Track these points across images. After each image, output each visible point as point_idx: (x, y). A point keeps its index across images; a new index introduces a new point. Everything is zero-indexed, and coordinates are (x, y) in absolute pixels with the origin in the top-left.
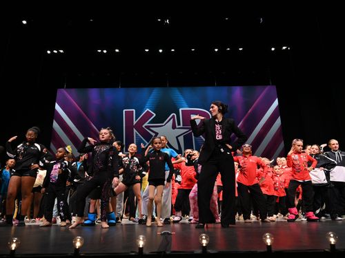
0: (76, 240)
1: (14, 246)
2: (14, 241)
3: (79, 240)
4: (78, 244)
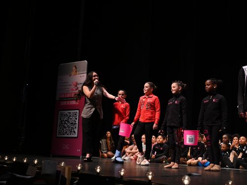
2: (230, 183)
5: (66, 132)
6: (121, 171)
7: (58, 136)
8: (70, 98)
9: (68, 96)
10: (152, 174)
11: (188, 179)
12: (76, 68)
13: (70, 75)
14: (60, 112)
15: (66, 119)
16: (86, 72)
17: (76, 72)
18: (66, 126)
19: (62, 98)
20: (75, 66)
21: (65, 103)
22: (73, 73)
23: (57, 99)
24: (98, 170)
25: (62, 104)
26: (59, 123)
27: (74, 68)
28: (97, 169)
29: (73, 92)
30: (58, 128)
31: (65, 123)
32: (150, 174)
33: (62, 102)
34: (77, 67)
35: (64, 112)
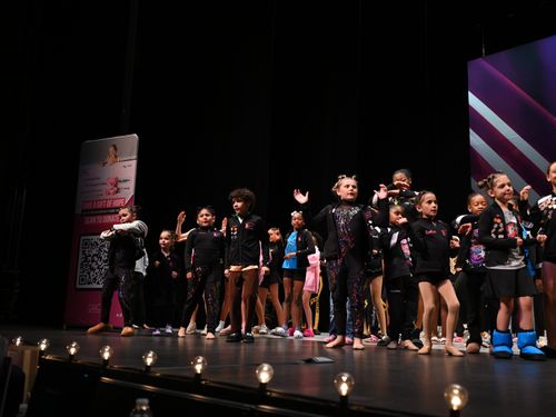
0: (451, 391)
1: (344, 389)
2: (344, 379)
3: (456, 392)
4: (456, 402)
5: (95, 279)
6: (146, 357)
7: (78, 286)
8: (103, 209)
9: (100, 205)
10: (203, 362)
11: (269, 370)
12: (116, 149)
13: (104, 164)
14: (83, 238)
15: (94, 252)
16: (135, 157)
17: (116, 157)
18: (94, 265)
19: (87, 210)
20: (115, 146)
21: (93, 220)
22: (110, 160)
23: (78, 211)
24: (106, 355)
25: (87, 222)
26: (80, 261)
27: (112, 149)
28: (104, 351)
29: (108, 197)
30: (79, 270)
31: (93, 261)
32: (199, 361)
33: (87, 218)
34: (118, 146)
35: (90, 237)
